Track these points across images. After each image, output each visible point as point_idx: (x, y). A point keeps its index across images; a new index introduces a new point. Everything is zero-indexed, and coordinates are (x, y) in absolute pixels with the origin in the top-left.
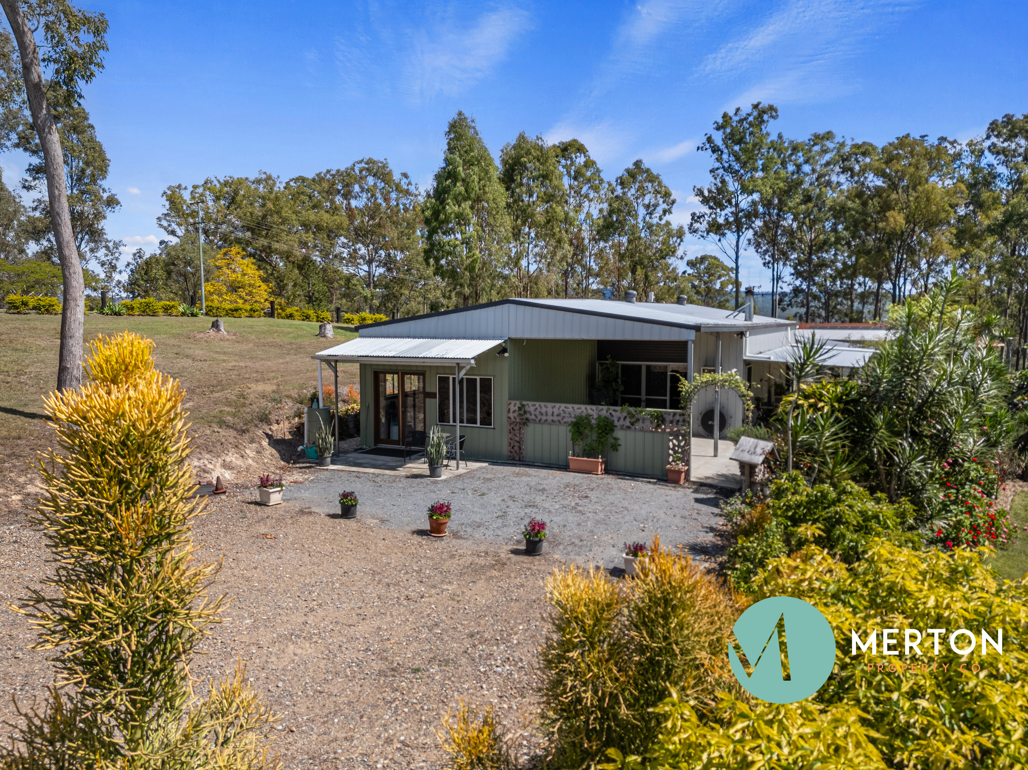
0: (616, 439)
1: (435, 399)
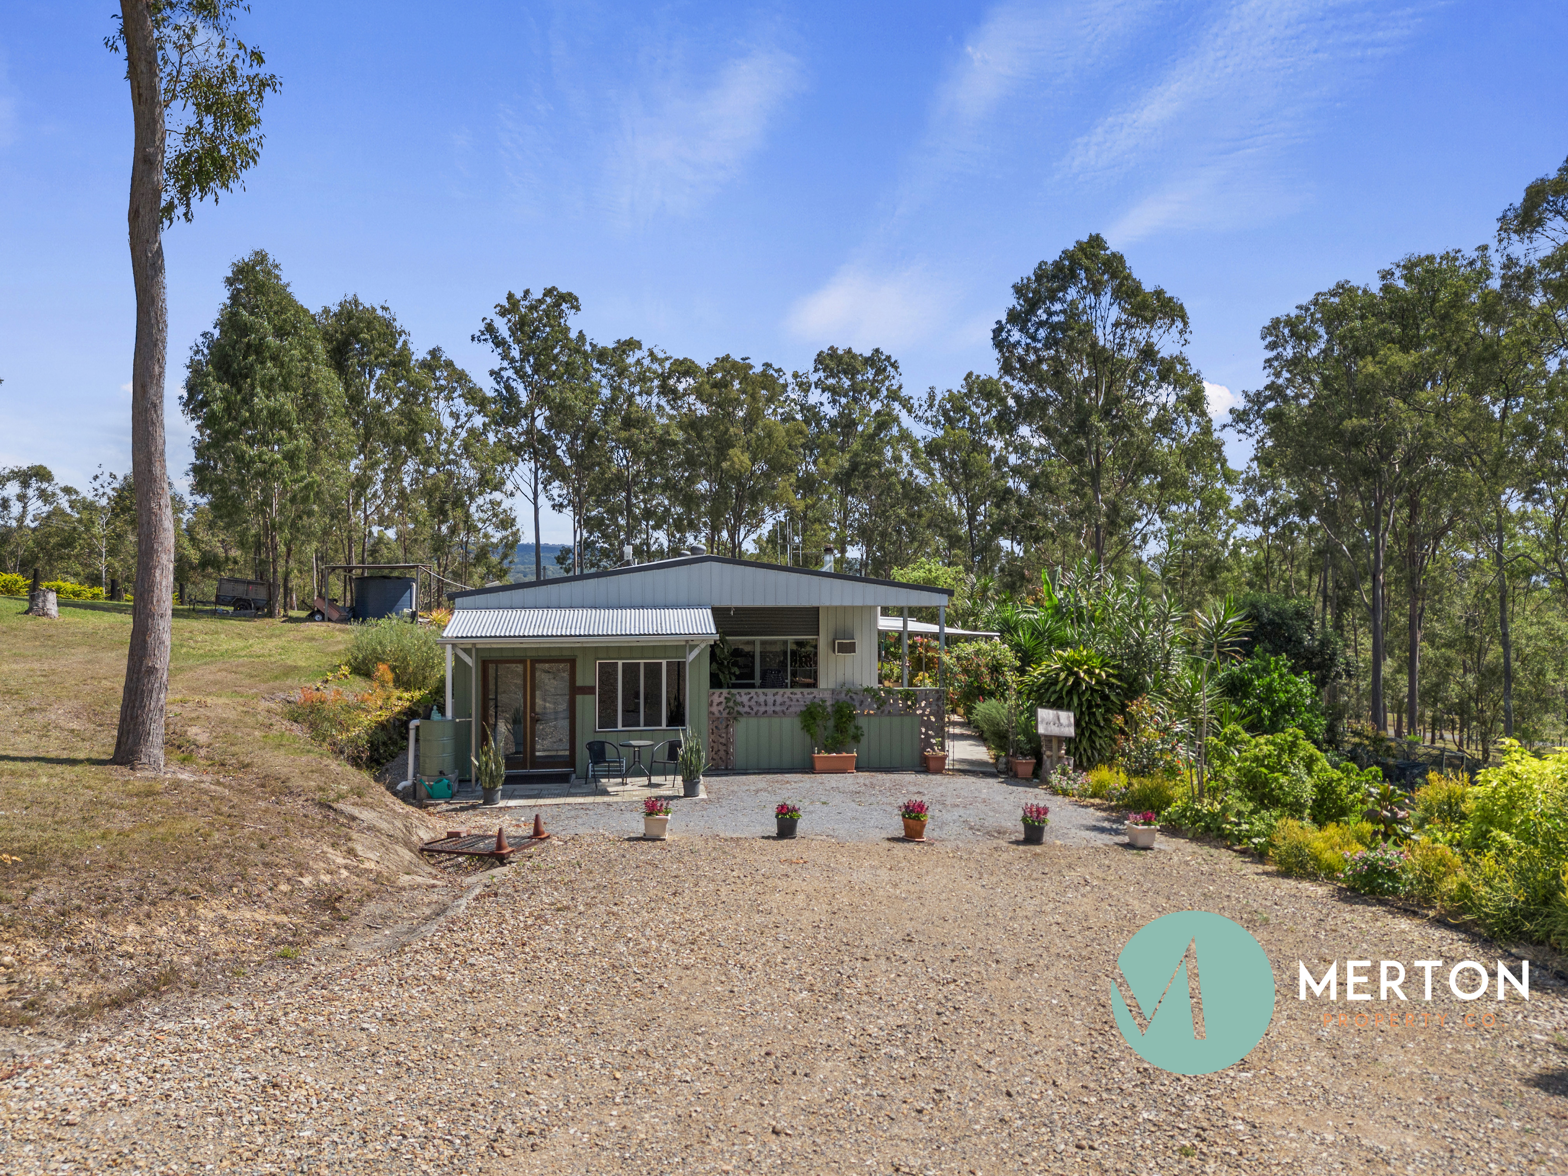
1: (592, 696)
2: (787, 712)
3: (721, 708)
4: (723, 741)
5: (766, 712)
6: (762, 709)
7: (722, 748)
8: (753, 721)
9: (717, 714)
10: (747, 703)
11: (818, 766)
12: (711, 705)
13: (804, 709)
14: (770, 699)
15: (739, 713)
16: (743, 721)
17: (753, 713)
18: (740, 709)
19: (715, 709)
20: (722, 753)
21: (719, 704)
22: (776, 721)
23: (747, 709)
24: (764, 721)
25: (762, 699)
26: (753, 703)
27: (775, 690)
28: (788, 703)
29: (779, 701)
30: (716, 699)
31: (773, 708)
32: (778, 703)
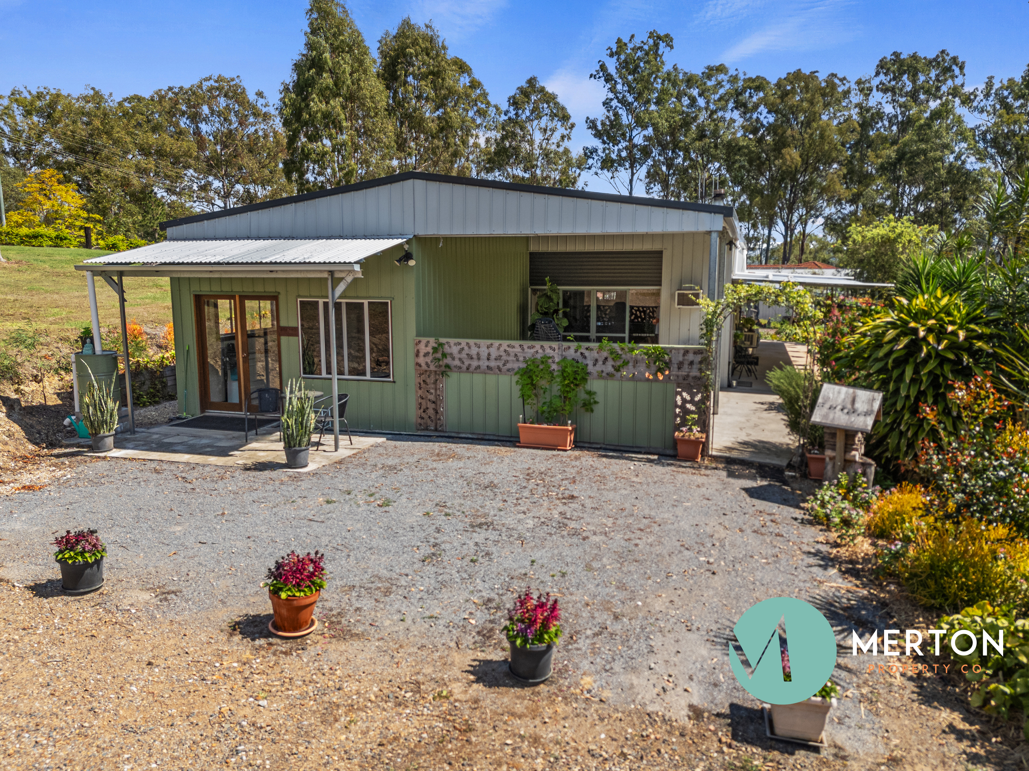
0: (590, 393)
1: (296, 338)
2: (504, 369)
3: (429, 359)
4: (432, 397)
5: (478, 367)
6: (475, 363)
7: (431, 406)
8: (465, 377)
9: (424, 367)
10: (457, 356)
11: (523, 438)
12: (417, 355)
13: (523, 365)
14: (484, 352)
15: (447, 366)
16: (454, 376)
17: (464, 367)
18: (448, 361)
19: (422, 360)
20: (431, 412)
21: (426, 354)
22: (491, 378)
23: (457, 363)
24: (478, 378)
25: (474, 351)
26: (464, 355)
27: (489, 342)
28: (505, 358)
29: (494, 355)
30: (423, 349)
31: (487, 363)
32: (493, 356)
